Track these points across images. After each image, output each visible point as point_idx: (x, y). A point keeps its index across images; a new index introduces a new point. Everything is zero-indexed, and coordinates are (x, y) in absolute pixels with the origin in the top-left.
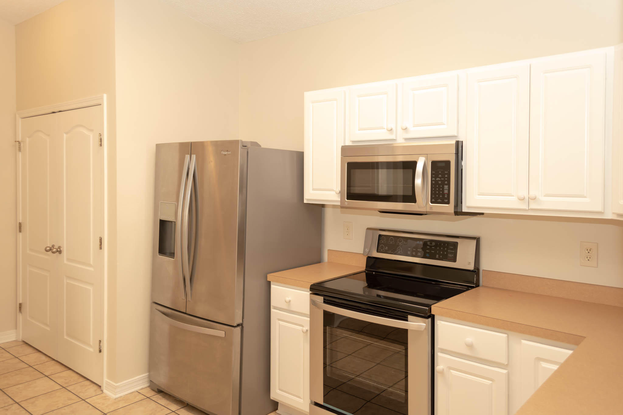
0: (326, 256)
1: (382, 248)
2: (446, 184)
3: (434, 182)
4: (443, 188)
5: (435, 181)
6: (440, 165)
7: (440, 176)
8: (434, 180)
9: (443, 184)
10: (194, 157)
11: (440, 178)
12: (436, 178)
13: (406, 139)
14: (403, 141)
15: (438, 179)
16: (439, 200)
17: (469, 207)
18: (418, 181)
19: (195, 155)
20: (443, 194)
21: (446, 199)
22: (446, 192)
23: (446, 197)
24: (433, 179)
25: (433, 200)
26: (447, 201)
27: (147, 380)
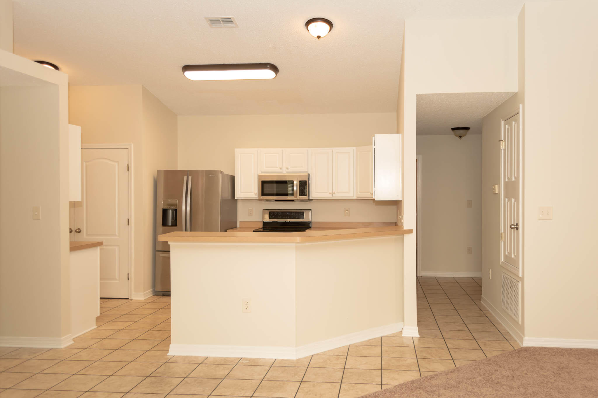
0: (238, 225)
1: (271, 217)
2: (305, 189)
6: (303, 182)
10: (190, 178)
13: (287, 172)
14: (286, 173)
15: (302, 187)
16: (303, 195)
17: (312, 197)
18: (295, 188)
19: (191, 177)
22: (304, 191)
24: (300, 188)
25: (300, 195)
26: (306, 195)
27: (152, 292)
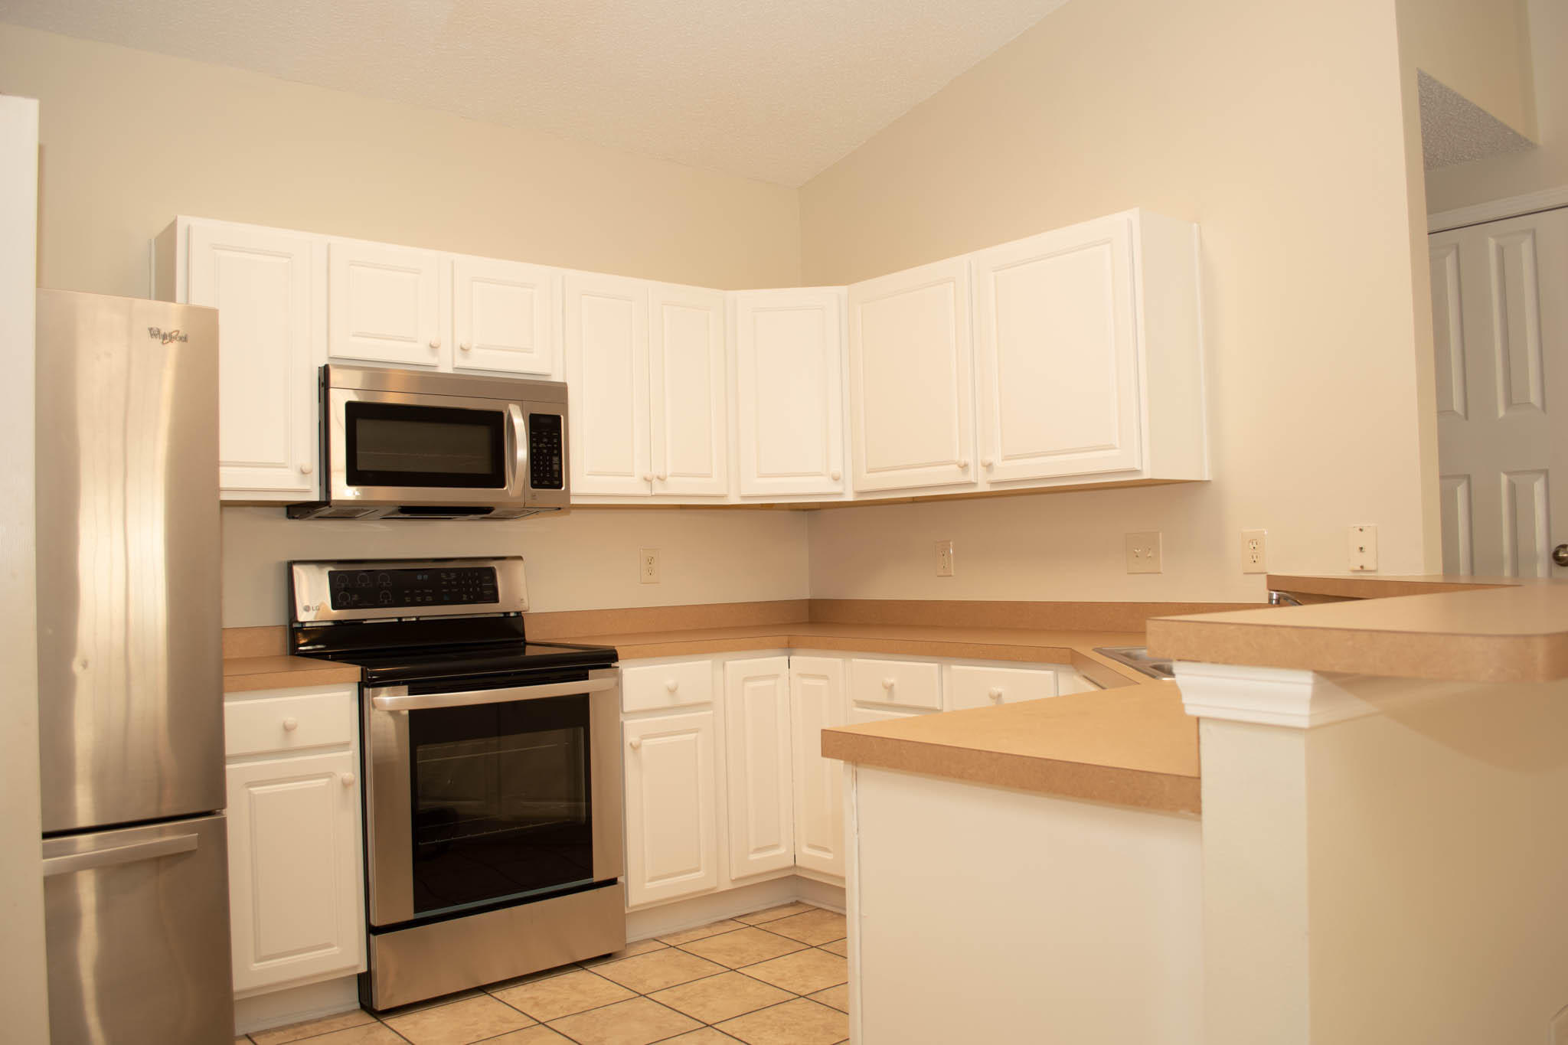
2: (556, 455)
3: (535, 451)
4: (551, 461)
5: (538, 448)
6: (543, 420)
7: (545, 440)
8: (535, 448)
9: (552, 455)
11: (546, 443)
12: (538, 444)
16: (546, 482)
20: (552, 471)
21: (556, 479)
22: (556, 467)
23: (556, 476)
24: (534, 445)
25: (535, 482)
26: (557, 482)
